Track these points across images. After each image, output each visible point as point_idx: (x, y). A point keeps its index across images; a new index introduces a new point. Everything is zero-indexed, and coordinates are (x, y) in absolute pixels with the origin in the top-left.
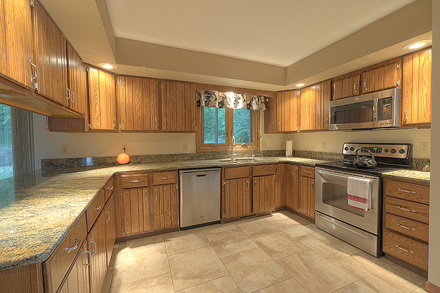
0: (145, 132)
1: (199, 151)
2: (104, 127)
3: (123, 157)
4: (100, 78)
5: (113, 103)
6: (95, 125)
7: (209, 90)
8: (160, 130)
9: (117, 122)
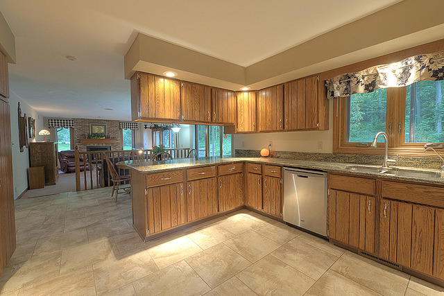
0: (274, 131)
1: (337, 151)
2: (246, 130)
3: (264, 152)
4: (245, 97)
5: (254, 113)
6: (240, 129)
7: (348, 73)
8: (283, 129)
9: (257, 126)
